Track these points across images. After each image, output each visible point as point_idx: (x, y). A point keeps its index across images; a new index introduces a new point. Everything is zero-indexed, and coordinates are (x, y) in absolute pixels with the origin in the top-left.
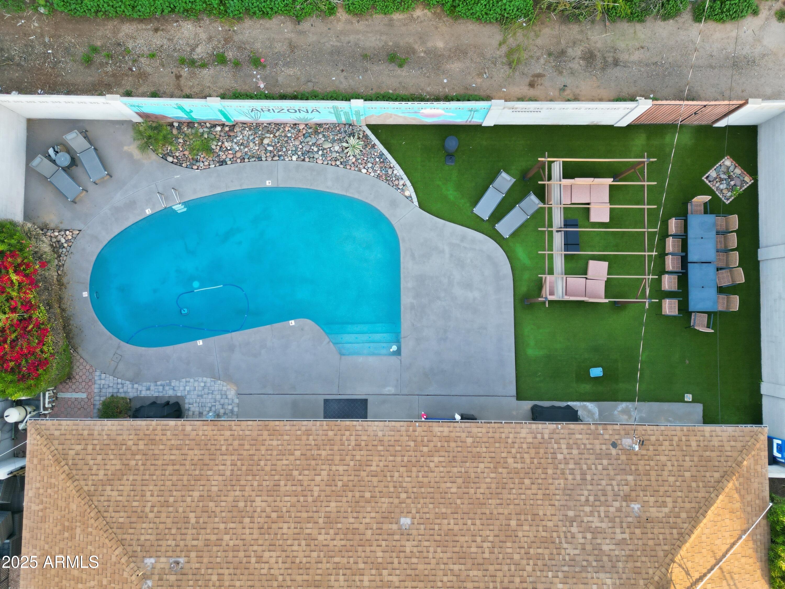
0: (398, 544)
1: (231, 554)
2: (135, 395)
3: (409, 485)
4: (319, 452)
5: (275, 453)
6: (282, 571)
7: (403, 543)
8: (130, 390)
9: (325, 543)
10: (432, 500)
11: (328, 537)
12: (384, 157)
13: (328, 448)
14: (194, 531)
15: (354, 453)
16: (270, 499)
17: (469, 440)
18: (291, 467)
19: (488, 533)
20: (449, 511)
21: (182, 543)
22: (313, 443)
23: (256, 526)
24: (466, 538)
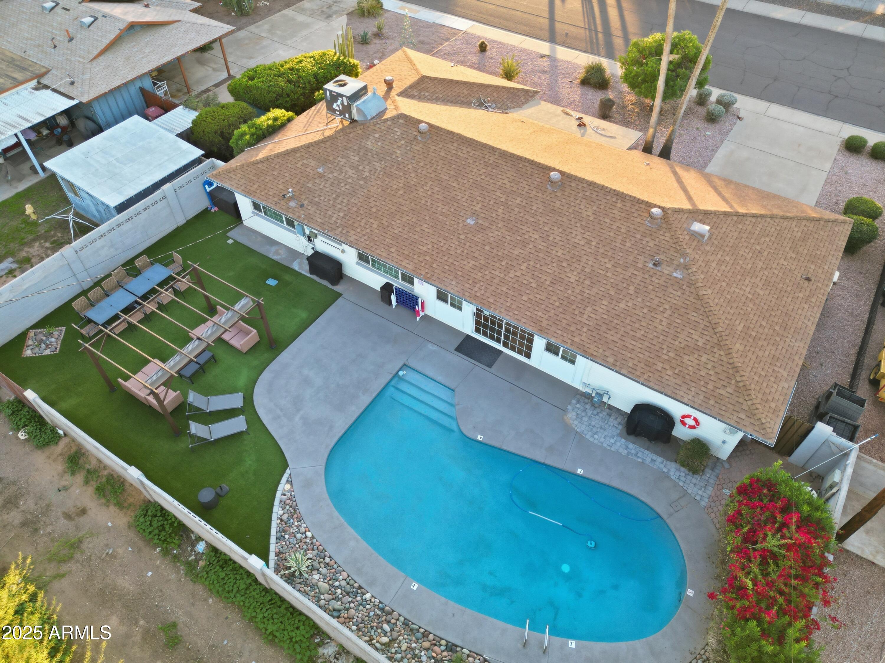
0: (484, 211)
1: (610, 254)
2: (669, 463)
3: (454, 241)
4: (508, 291)
5: (543, 306)
6: (576, 228)
7: (480, 210)
8: (673, 470)
9: (534, 232)
10: (445, 226)
11: (531, 234)
12: (279, 534)
13: (499, 291)
14: (633, 280)
15: (481, 279)
16: (563, 277)
17: (393, 250)
18: (535, 291)
19: (421, 194)
20: (437, 215)
21: (646, 276)
22: (509, 300)
23: (582, 264)
24: (437, 196)
